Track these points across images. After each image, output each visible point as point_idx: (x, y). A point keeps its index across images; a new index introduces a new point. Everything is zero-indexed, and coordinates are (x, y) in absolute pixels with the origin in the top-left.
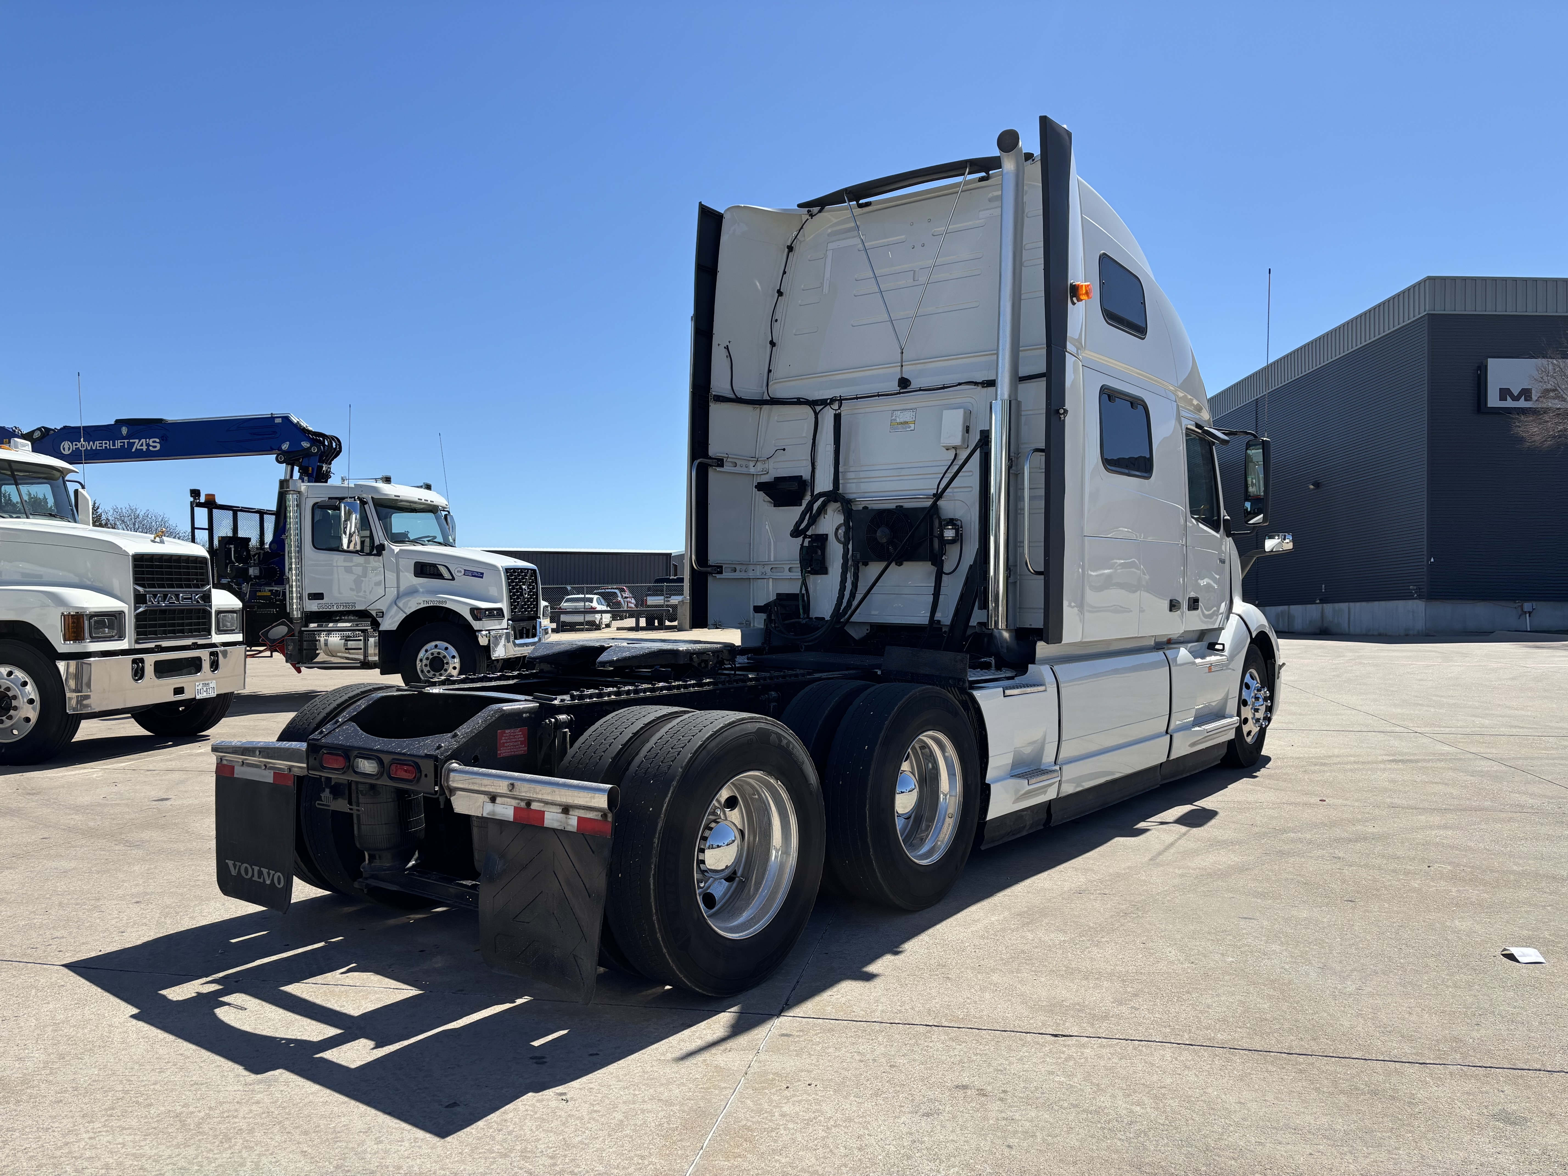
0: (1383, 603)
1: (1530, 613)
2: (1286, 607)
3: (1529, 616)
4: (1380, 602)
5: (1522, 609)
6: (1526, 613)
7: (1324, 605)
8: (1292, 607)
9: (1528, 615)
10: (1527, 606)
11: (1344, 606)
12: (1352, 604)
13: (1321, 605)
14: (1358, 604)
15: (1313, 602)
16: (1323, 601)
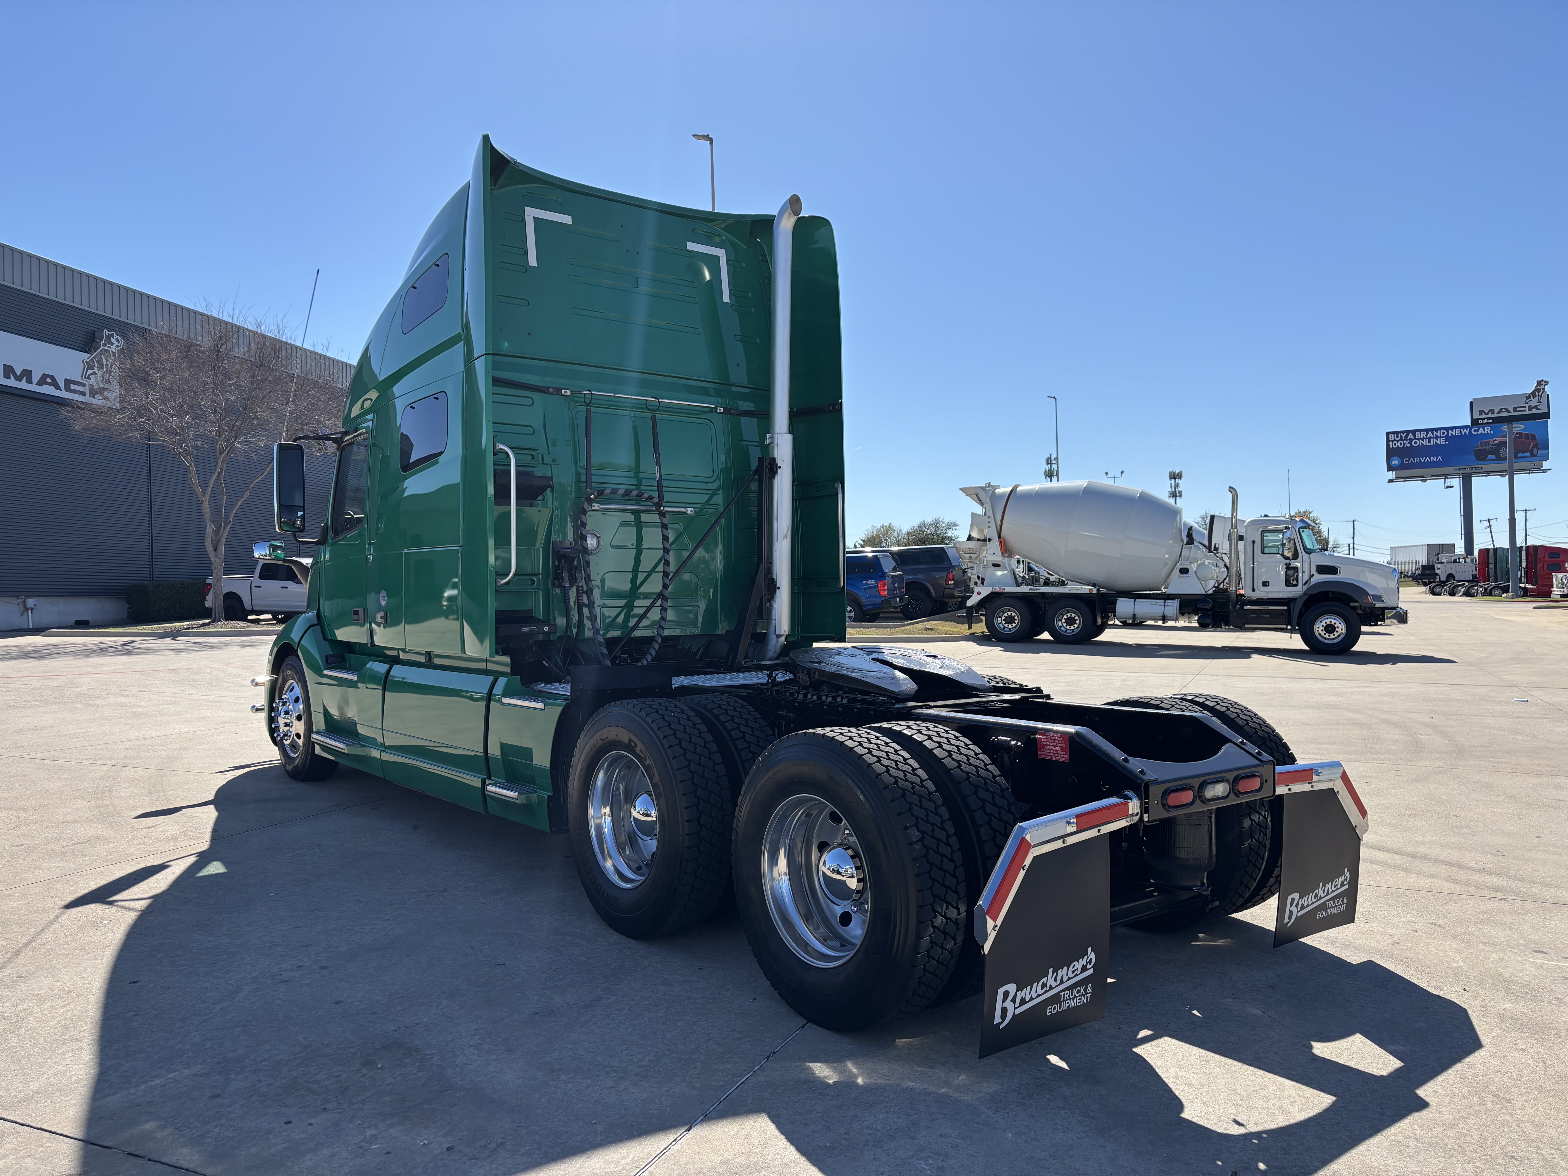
1: (32, 609)
3: (32, 612)
5: (25, 606)
6: (27, 609)
9: (30, 611)
10: (31, 602)
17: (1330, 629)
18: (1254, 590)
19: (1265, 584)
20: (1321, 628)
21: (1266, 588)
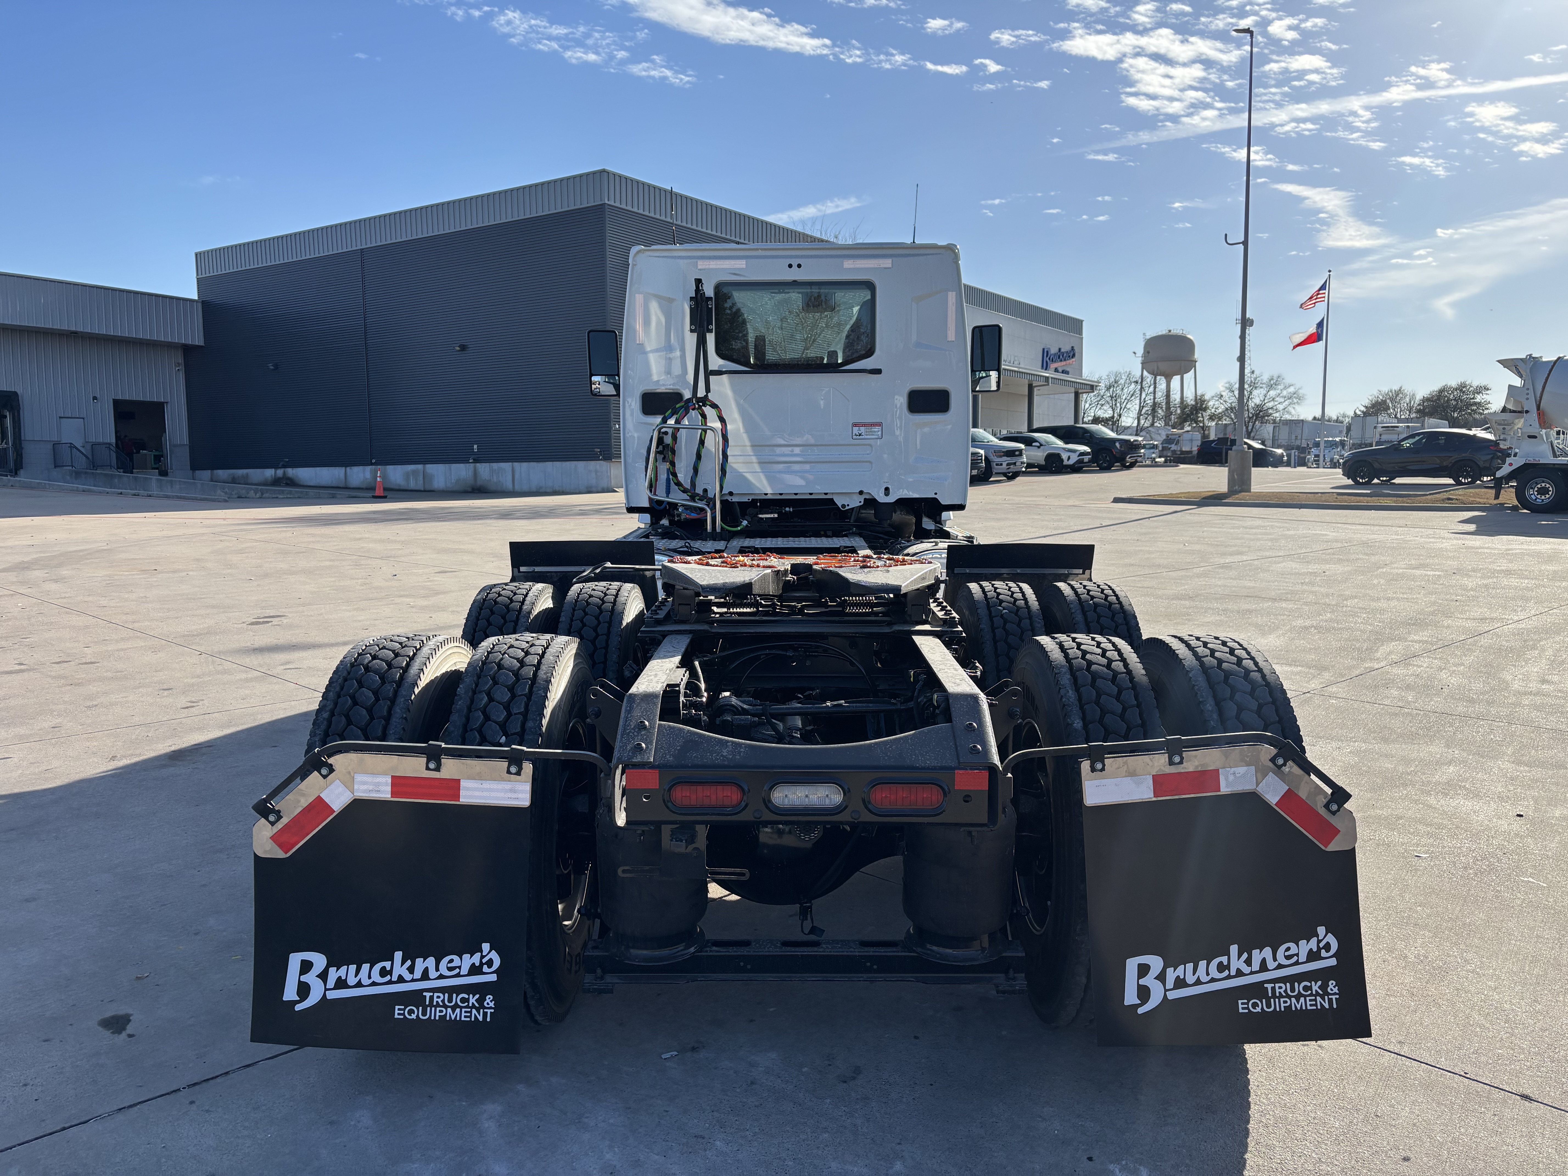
0: (558, 464)
2: (420, 467)
4: (555, 463)
7: (478, 464)
8: (429, 466)
11: (506, 466)
12: (516, 464)
13: (472, 465)
14: (525, 465)
15: (465, 461)
16: (476, 461)
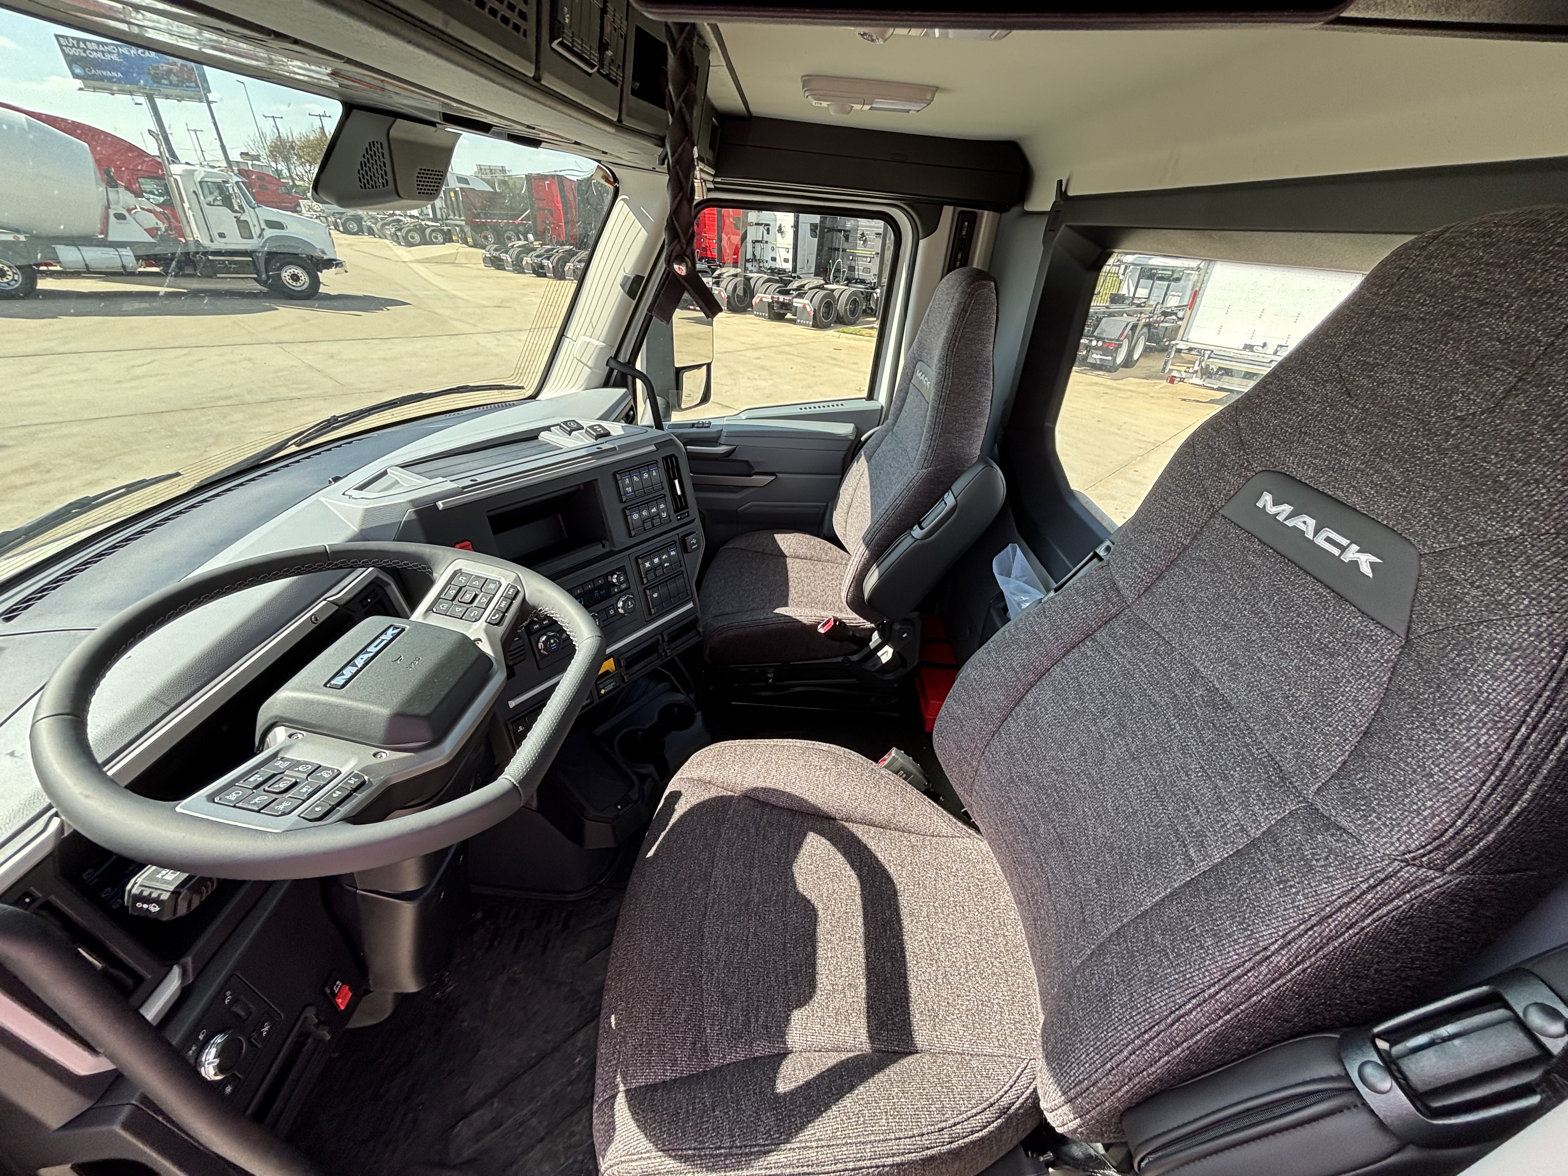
17: (295, 278)
18: (212, 241)
19: (222, 235)
20: (287, 278)
21: (223, 240)
